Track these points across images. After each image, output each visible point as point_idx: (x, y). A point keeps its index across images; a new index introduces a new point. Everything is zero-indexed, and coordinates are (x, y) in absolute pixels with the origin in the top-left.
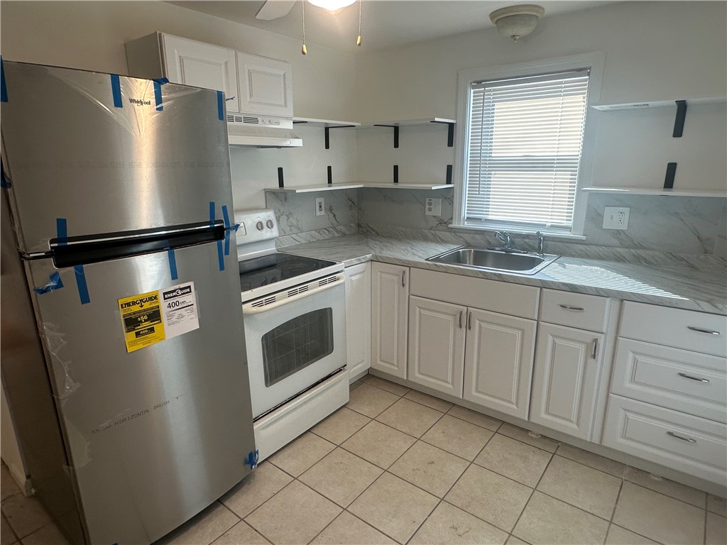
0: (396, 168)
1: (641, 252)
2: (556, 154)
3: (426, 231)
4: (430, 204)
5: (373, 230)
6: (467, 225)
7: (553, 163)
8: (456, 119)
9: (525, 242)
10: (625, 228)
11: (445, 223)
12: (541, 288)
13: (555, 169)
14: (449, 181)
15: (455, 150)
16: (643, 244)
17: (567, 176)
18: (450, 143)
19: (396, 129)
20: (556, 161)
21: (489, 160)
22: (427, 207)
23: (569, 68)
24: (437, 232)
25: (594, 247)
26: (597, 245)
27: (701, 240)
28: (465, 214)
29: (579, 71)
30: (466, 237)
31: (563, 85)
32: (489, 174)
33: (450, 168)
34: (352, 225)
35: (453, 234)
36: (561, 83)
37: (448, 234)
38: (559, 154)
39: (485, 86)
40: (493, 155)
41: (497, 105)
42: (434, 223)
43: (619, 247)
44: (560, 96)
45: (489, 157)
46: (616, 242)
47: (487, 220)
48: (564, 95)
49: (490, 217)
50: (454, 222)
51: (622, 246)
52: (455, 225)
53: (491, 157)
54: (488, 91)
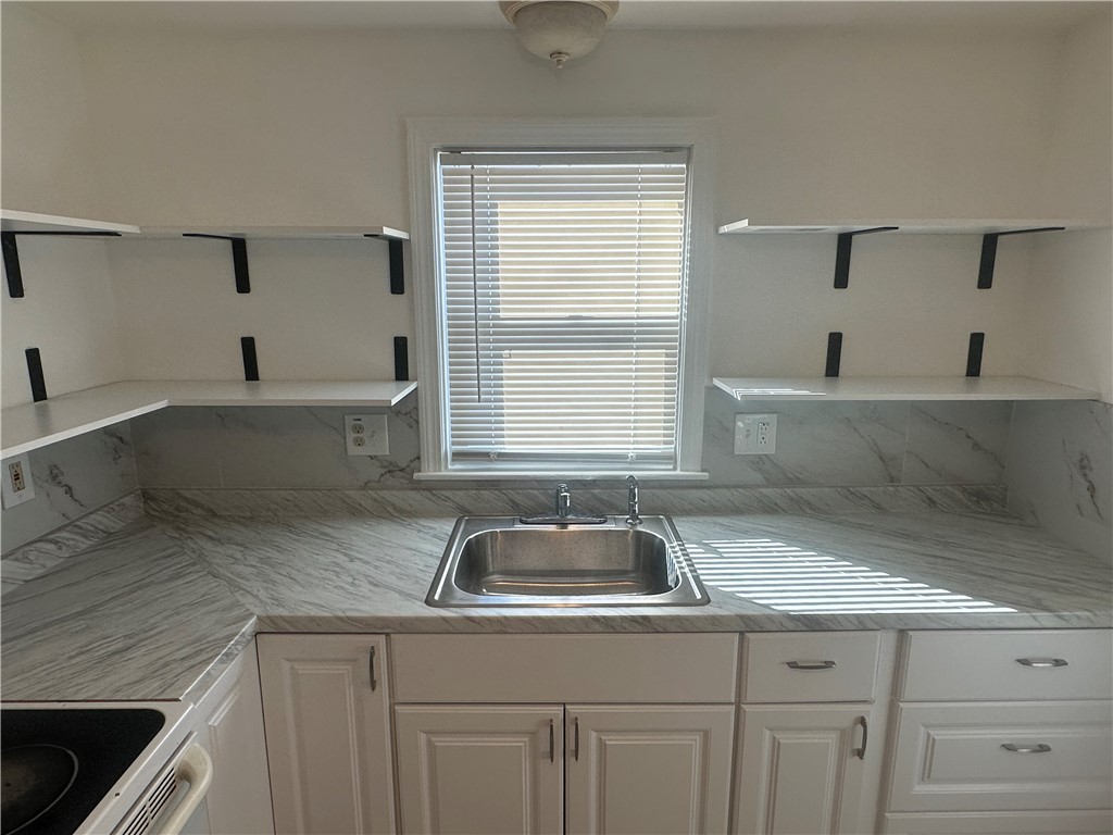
0: (248, 345)
1: (803, 492)
2: (635, 314)
3: (351, 493)
4: (358, 429)
5: (198, 505)
6: (455, 470)
7: (631, 333)
8: (408, 231)
9: (594, 496)
10: (771, 450)
11: (402, 470)
12: (742, 633)
13: (635, 344)
14: (402, 374)
15: (412, 301)
16: (801, 476)
17: (658, 357)
18: (397, 286)
19: (239, 247)
20: (635, 329)
21: (495, 326)
22: (351, 436)
23: (649, 143)
24: (387, 494)
25: (724, 491)
26: (727, 487)
27: (884, 461)
28: (448, 446)
29: (668, 152)
30: (460, 496)
31: (640, 177)
32: (495, 356)
33: (401, 345)
34: (128, 500)
35: (428, 493)
36: (635, 172)
37: (412, 494)
38: (641, 314)
39: (472, 161)
40: (501, 314)
41: (503, 207)
42: (375, 472)
43: (764, 486)
44: (635, 197)
45: (495, 318)
46: (756, 477)
47: (503, 457)
48: (643, 197)
49: (508, 449)
50: (424, 465)
51: (770, 483)
52: (428, 473)
53: (498, 318)
54: (484, 172)
